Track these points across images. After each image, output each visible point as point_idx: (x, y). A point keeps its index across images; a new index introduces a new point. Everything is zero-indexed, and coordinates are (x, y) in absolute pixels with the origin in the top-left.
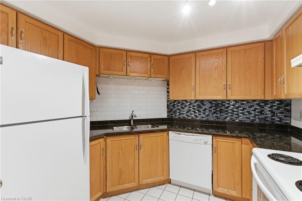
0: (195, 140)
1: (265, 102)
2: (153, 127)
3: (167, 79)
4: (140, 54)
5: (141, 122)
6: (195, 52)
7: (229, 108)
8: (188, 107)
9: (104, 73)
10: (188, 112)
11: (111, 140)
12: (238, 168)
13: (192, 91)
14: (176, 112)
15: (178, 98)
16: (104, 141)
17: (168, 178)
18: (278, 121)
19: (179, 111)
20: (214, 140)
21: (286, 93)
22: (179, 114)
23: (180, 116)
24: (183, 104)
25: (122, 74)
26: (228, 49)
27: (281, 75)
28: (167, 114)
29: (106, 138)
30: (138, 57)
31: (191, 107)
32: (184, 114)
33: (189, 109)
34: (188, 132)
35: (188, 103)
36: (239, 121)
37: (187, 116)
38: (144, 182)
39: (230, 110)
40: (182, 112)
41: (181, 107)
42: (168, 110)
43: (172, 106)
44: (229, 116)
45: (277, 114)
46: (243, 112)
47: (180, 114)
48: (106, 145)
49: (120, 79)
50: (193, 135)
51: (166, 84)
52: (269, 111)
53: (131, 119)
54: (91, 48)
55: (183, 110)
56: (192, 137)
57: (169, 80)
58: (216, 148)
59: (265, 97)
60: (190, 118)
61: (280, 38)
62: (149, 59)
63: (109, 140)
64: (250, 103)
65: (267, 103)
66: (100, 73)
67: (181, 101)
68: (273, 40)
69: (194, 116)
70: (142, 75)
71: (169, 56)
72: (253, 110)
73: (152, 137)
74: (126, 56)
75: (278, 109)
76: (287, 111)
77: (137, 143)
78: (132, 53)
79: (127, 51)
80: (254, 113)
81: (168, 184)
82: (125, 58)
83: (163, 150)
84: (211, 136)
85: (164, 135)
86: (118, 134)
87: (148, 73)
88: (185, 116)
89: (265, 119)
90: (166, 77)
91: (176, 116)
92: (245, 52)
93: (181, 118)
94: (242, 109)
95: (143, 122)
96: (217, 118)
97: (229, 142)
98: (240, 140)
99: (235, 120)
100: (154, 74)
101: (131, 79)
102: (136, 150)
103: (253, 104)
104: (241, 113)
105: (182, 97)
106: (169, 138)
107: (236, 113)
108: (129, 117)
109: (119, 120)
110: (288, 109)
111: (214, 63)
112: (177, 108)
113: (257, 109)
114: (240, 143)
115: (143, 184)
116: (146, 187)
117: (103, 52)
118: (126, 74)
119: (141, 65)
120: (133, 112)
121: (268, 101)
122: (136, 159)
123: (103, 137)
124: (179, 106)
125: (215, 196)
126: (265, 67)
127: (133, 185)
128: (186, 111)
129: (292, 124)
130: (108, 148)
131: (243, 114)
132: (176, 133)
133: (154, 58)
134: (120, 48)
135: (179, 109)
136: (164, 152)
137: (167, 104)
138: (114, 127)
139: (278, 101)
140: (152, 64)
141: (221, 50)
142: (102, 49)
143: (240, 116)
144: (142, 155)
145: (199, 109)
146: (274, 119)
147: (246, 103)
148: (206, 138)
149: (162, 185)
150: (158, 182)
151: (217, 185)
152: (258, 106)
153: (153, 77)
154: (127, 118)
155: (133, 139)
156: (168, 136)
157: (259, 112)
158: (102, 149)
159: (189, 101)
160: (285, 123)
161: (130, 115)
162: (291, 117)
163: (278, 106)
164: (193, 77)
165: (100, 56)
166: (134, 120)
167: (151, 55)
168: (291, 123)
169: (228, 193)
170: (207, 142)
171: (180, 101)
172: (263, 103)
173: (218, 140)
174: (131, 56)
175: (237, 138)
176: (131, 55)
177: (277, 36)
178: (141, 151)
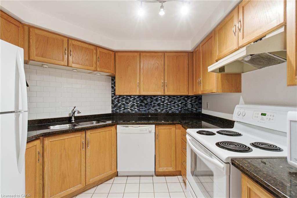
0: (142, 131)
1: (188, 97)
2: (98, 123)
3: (113, 74)
4: (84, 44)
5: (84, 119)
6: (140, 53)
7: (165, 102)
8: (132, 102)
9: (35, 60)
10: (132, 107)
11: (50, 141)
12: (173, 148)
13: (137, 87)
14: (121, 107)
15: (124, 93)
16: (41, 143)
17: (116, 171)
18: (195, 111)
19: (123, 106)
20: (157, 128)
21: (202, 90)
22: (123, 108)
23: (125, 111)
24: (127, 99)
25: (63, 64)
26: (165, 53)
27: (199, 78)
28: (112, 109)
29: (43, 139)
30: (82, 47)
31: (134, 102)
32: (128, 108)
33: (133, 103)
34: (135, 124)
35: (132, 99)
36: (172, 112)
37: (131, 111)
38: (91, 181)
39: (166, 104)
40: (127, 107)
41: (126, 102)
42: (112, 105)
43: (117, 101)
44: (165, 108)
45: (194, 106)
46: (174, 105)
47: (125, 109)
48: (43, 147)
49: (57, 69)
50: (139, 127)
51: (111, 80)
52: (190, 104)
53: (72, 115)
54: (16, 24)
55: (127, 105)
56: (138, 128)
57: (115, 75)
58: (158, 135)
59: (188, 94)
60: (134, 112)
61: (198, 51)
62: (95, 51)
63: (48, 141)
64: (178, 98)
65: (189, 98)
66: (31, 59)
67: (126, 96)
68: (194, 52)
69: (137, 110)
70: (86, 67)
71: (115, 52)
72: (180, 104)
73: (100, 132)
74: (67, 43)
75: (195, 102)
76: (200, 104)
77: (83, 141)
78: (76, 42)
79: (69, 39)
80: (181, 105)
81: (116, 178)
82: (66, 46)
83: (112, 144)
84: (154, 126)
85: (112, 129)
86: (61, 133)
87: (94, 66)
88: (129, 111)
89: (188, 110)
90: (112, 72)
91: (121, 111)
92: (177, 58)
93: (126, 112)
94: (173, 103)
95: (86, 119)
96: (156, 111)
97: (167, 129)
98: (175, 126)
99: (169, 112)
100: (100, 68)
101: (72, 71)
102: (83, 148)
103: (181, 99)
104: (173, 106)
105: (128, 93)
106: (117, 132)
107: (169, 106)
108: (68, 114)
109: (55, 119)
110: (200, 102)
111: (155, 64)
112: (122, 103)
113: (183, 102)
114: (175, 128)
115: (90, 183)
116: (92, 186)
117: (36, 34)
118: (67, 65)
119: (86, 56)
120: (75, 108)
121: (189, 96)
122: (82, 159)
123: (40, 139)
124: (123, 101)
125: (157, 176)
126: (188, 71)
127: (80, 187)
128: (131, 106)
129: (202, 113)
130: (46, 151)
131: (174, 106)
132: (124, 126)
133: (100, 52)
134: (59, 34)
135: (123, 104)
136: (112, 146)
137: (112, 100)
138: (50, 126)
139: (195, 96)
140: (97, 57)
141: (160, 54)
142: (33, 29)
143: (172, 108)
144: (89, 153)
145: (142, 103)
146: (193, 110)
147: (176, 98)
148: (150, 128)
149: (109, 180)
150: (106, 177)
151: (158, 166)
152: (184, 100)
153: (99, 70)
154: (67, 115)
155: (79, 136)
156: (116, 130)
157: (184, 105)
158: (37, 153)
159: (133, 96)
160: (199, 112)
161: (71, 112)
162: (202, 108)
163: (195, 100)
164: (138, 74)
165: (31, 37)
166: (75, 117)
167: (97, 48)
168: (202, 111)
169: (167, 171)
170: (151, 131)
171: (124, 96)
172: (186, 98)
173: (159, 128)
174: (73, 45)
175: (173, 125)
176: (73, 43)
177: (197, 49)
178: (89, 148)
